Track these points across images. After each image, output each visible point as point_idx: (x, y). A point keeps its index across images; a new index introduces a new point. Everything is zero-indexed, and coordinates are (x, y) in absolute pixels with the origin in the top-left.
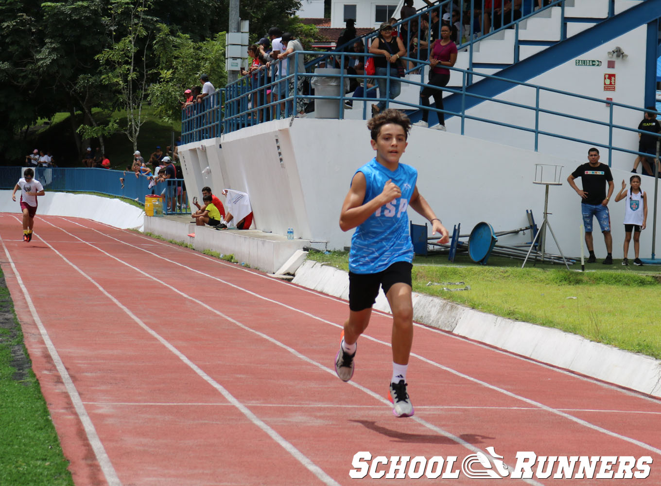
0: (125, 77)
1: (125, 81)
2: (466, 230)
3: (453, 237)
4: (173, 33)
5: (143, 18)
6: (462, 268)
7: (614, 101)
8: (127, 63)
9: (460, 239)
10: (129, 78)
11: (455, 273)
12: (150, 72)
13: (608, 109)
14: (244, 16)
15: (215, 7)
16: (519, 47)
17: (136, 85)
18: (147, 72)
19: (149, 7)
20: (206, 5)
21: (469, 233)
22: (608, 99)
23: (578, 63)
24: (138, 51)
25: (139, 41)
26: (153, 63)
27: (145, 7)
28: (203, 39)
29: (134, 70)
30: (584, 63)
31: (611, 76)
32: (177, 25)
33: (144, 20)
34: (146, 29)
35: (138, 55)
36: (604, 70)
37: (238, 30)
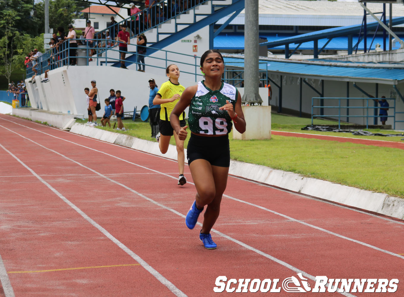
0: (4, 53)
1: (4, 54)
2: (139, 109)
3: (134, 112)
4: (22, 34)
5: (11, 29)
6: (137, 123)
7: (197, 56)
8: (5, 47)
9: (137, 112)
10: (6, 53)
11: (135, 125)
12: (14, 51)
13: (195, 59)
14: (51, 27)
15: (40, 24)
16: (158, 35)
17: (9, 56)
18: (13, 50)
19: (13, 24)
20: (36, 23)
21: (140, 110)
22: (195, 55)
23: (182, 41)
24: (9, 42)
25: (10, 38)
26: (15, 47)
27: (12, 24)
28: (35, 36)
29: (8, 50)
30: (185, 41)
31: (195, 46)
32: (25, 31)
33: (11, 30)
34: (12, 33)
35: (9, 45)
36: (193, 44)
37: (49, 32)
